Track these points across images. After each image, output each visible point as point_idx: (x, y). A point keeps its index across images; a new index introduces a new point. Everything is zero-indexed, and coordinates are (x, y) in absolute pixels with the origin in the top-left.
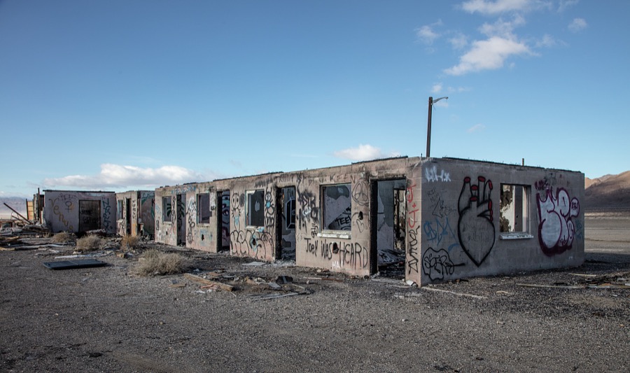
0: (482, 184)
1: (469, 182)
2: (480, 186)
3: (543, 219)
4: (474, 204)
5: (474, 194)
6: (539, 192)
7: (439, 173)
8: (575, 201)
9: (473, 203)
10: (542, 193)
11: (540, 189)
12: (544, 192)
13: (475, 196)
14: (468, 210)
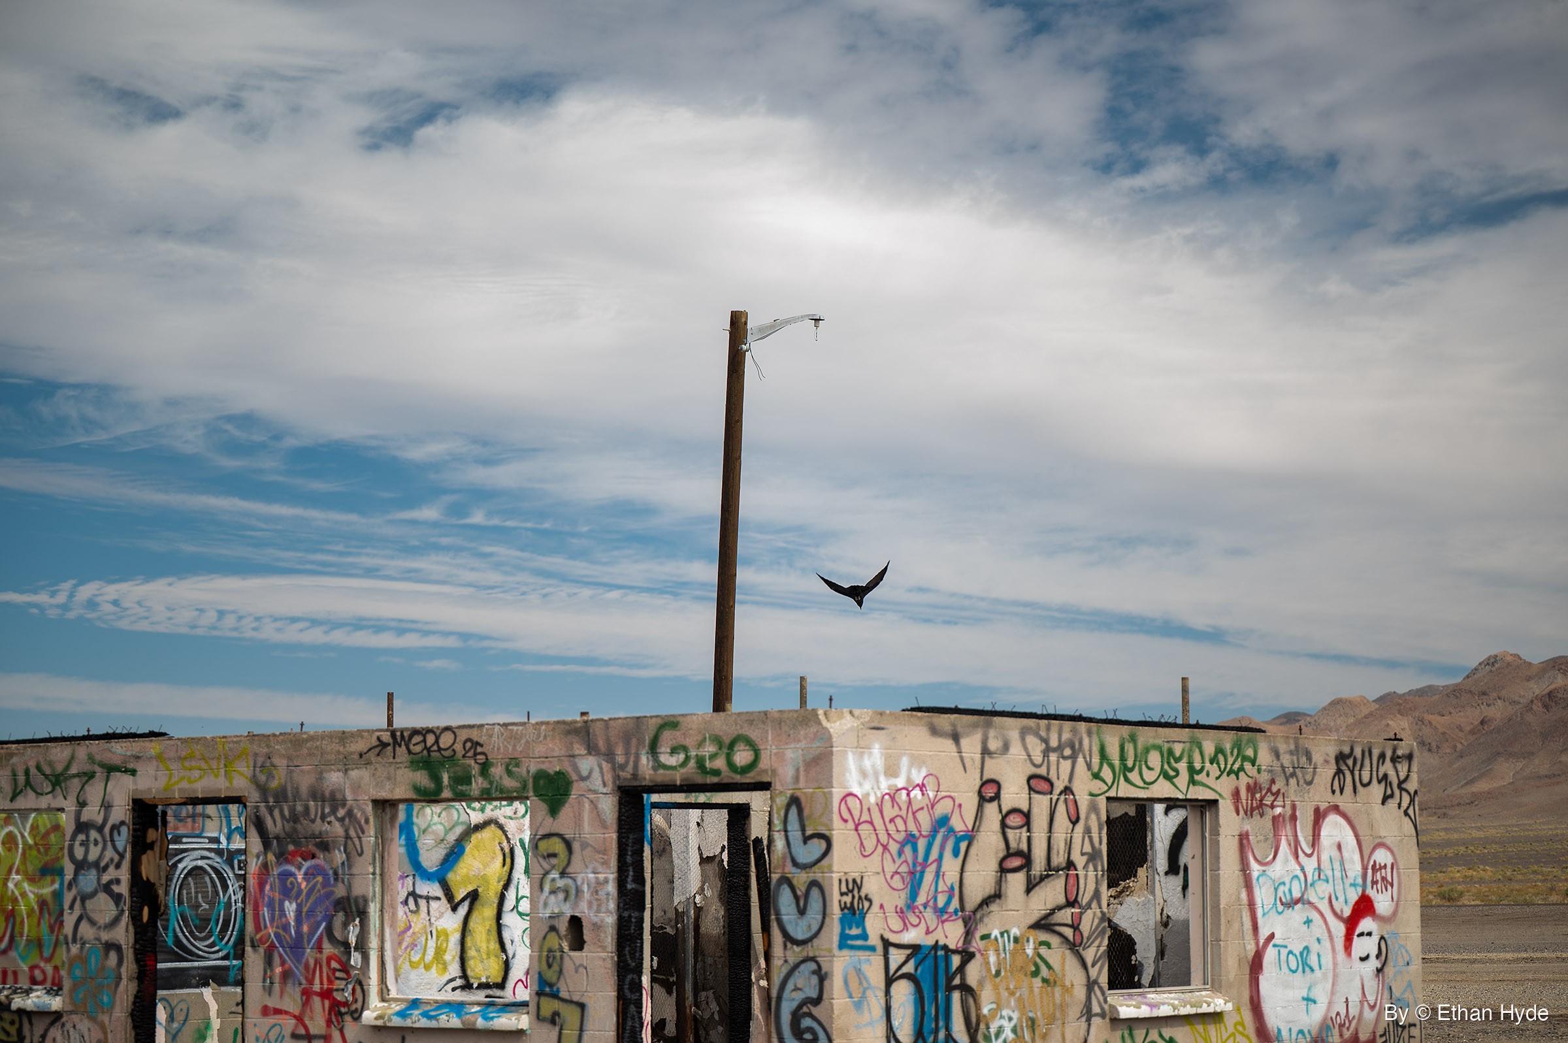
0: (1041, 804)
1: (997, 797)
2: (1035, 812)
3: (1264, 933)
4: (1016, 882)
5: (1013, 845)
6: (1247, 827)
7: (891, 771)
8: (1382, 857)
9: (1010, 877)
10: (1258, 827)
11: (1249, 813)
12: (1267, 822)
13: (1019, 853)
14: (994, 907)
